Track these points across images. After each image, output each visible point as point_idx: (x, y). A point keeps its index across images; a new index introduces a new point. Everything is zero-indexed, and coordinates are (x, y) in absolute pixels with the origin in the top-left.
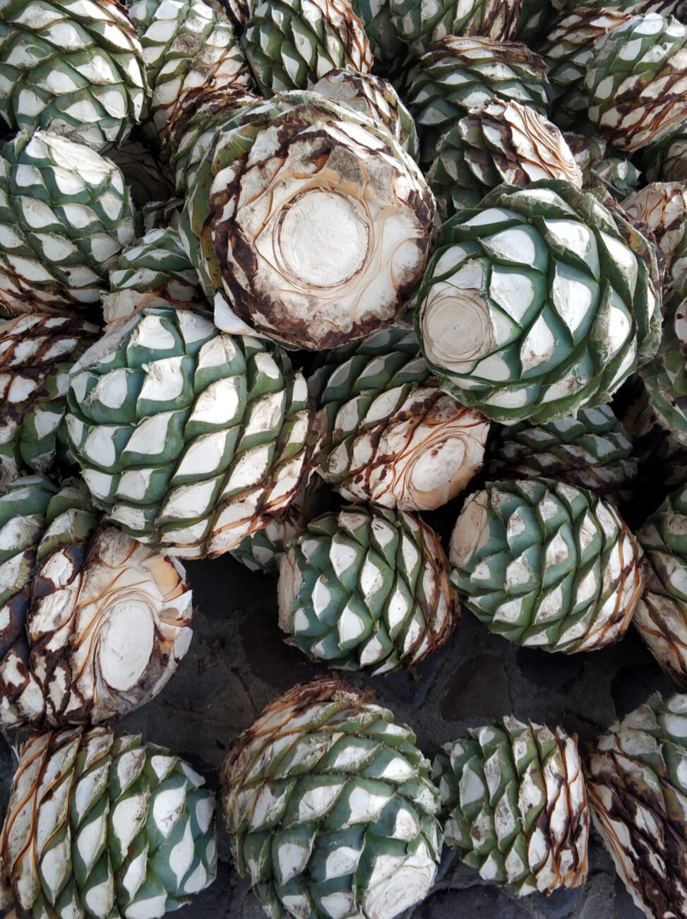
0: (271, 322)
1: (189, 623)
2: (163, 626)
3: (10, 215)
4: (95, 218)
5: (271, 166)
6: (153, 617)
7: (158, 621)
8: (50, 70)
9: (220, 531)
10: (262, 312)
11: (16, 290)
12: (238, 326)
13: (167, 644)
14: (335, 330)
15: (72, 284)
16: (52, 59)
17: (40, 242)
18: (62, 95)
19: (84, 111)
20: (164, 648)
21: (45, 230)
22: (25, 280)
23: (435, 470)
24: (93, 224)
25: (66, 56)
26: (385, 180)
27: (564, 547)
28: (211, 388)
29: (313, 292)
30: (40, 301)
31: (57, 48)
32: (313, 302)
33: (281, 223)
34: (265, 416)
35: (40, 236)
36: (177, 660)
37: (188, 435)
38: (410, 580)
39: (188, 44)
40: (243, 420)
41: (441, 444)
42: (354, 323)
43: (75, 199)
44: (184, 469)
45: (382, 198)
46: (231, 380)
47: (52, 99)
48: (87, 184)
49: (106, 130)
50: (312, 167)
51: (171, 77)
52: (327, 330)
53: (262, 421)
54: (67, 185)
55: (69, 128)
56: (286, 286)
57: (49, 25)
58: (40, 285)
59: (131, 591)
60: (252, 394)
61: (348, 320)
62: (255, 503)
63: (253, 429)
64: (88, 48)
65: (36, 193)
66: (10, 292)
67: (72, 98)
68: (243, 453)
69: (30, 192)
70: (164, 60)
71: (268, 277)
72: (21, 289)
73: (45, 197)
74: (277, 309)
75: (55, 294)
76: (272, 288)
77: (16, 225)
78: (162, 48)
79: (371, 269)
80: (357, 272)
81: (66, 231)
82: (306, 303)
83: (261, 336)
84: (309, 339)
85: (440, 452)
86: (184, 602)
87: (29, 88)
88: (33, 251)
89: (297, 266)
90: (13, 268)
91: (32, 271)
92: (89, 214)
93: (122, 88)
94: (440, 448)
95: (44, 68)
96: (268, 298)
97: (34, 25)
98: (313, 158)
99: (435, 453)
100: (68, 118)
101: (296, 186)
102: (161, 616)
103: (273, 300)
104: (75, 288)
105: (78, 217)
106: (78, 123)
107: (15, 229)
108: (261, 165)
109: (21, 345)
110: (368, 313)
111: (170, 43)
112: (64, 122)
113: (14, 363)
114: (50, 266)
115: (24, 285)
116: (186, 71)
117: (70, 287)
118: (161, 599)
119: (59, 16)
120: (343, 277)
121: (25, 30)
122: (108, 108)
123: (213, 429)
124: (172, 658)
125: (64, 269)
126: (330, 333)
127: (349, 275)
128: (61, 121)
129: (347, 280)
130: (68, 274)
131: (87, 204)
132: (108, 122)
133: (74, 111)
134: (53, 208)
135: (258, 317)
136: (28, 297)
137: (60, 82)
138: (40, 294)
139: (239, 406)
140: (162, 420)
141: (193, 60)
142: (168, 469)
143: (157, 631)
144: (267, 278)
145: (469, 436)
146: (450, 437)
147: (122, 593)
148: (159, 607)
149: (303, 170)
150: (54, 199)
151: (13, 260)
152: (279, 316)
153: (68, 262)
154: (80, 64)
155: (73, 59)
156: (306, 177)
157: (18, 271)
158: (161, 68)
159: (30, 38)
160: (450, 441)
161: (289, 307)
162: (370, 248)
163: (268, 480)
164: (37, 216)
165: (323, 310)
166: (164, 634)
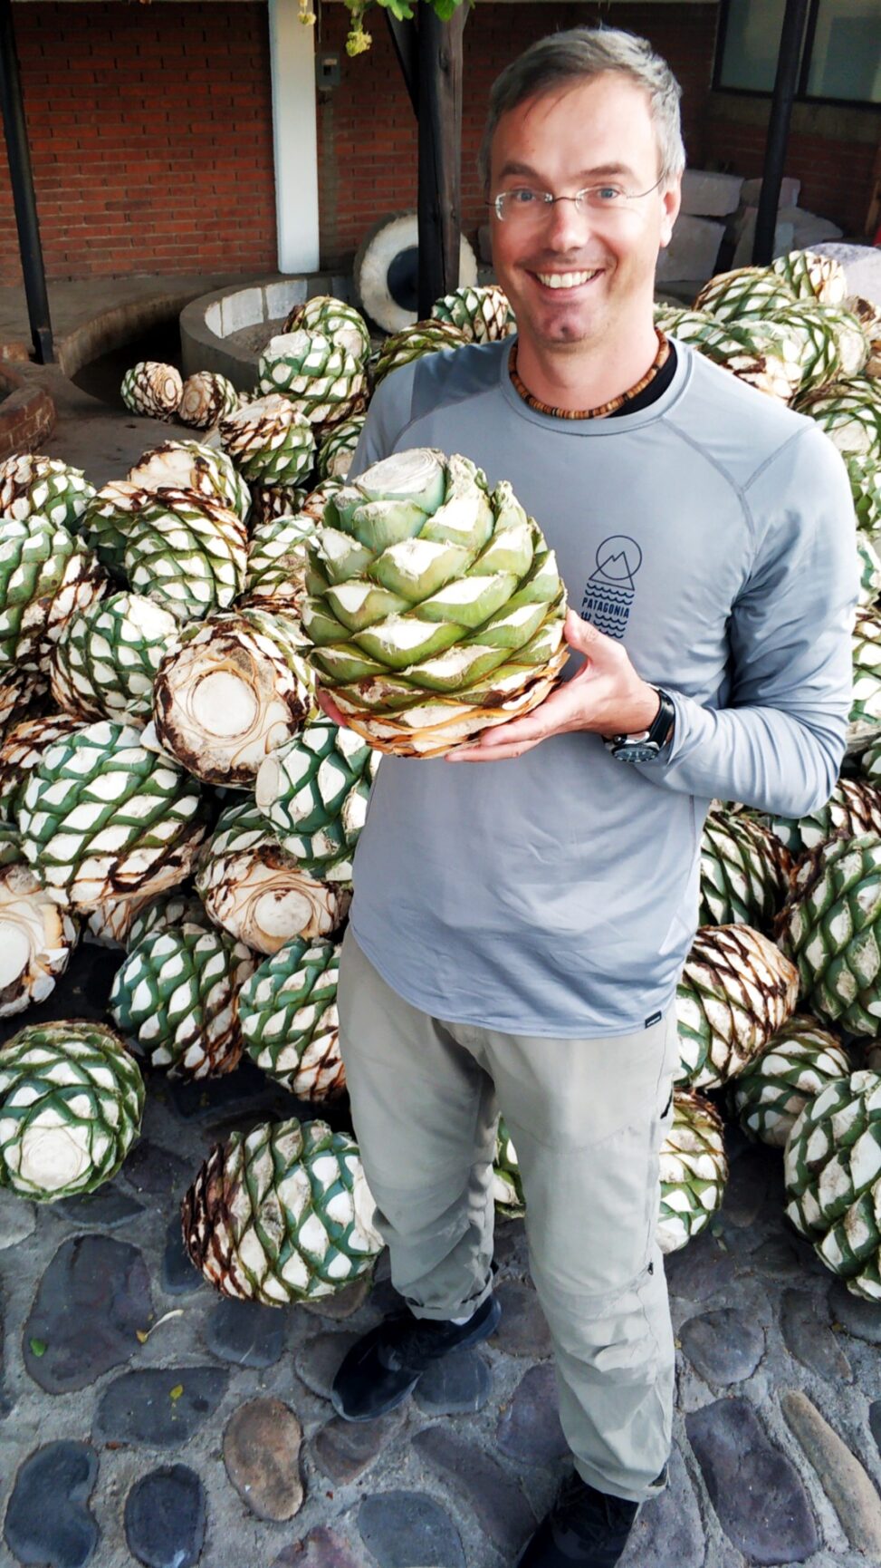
0: (174, 747)
1: (53, 974)
2: (34, 968)
3: (83, 643)
4: (139, 661)
5: (200, 649)
6: (30, 953)
7: (32, 960)
8: (160, 558)
9: (80, 881)
10: (169, 739)
11: (70, 696)
12: (155, 746)
13: (29, 979)
14: (217, 768)
15: (108, 703)
16: (163, 552)
17: (93, 667)
18: (162, 577)
19: (176, 590)
20: (25, 981)
21: (100, 659)
22: (77, 692)
23: (279, 917)
24: (136, 665)
25: (173, 552)
26: (269, 677)
27: (302, 981)
28: (109, 774)
29: (208, 736)
30: (84, 709)
31: (169, 546)
32: (205, 743)
33: (197, 684)
34: (141, 807)
35: (95, 662)
36: (31, 998)
37: (79, 797)
38: (203, 982)
39: (290, 563)
40: (120, 803)
41: (284, 892)
42: (231, 768)
43: (131, 645)
44: (68, 822)
45: (266, 688)
46: (127, 774)
47: (156, 579)
48: (143, 638)
49: (191, 608)
50: (222, 656)
51: (269, 582)
52: (212, 767)
53: (135, 809)
54: (128, 633)
55: (163, 599)
56: (188, 726)
57: (171, 531)
58: (85, 697)
59: (19, 921)
60: (139, 790)
61: (228, 764)
62: (108, 868)
63: (125, 811)
64: (192, 551)
65: (105, 633)
66: (66, 696)
67: (169, 580)
68: (110, 826)
69: (101, 632)
70: (268, 569)
71: (179, 715)
72: (73, 696)
73: (109, 637)
74: (179, 740)
75: (94, 706)
76: (178, 725)
77: (84, 651)
78: (270, 561)
79: (253, 734)
80: (243, 733)
81: (115, 665)
82: (201, 742)
83: (171, 758)
84: (198, 769)
85: (283, 899)
86: (58, 955)
87: (144, 566)
88: (87, 671)
89: (201, 717)
90: (72, 679)
91: (84, 686)
92: (136, 657)
93: (212, 581)
94: (284, 895)
95: (156, 556)
96: (173, 730)
97: (161, 528)
98: (225, 650)
99: (278, 899)
100: (163, 592)
101: (210, 665)
102: (36, 958)
103: (176, 732)
104: (110, 707)
105: (127, 657)
106: (169, 597)
107: (81, 654)
108: (195, 647)
109: (49, 731)
110: (243, 764)
111: (278, 558)
112: (160, 594)
113: (38, 741)
114: (95, 685)
115: (75, 694)
116: (281, 581)
117: (106, 705)
118: (43, 944)
119: (181, 526)
120: (233, 733)
121: (154, 529)
122: (194, 593)
123: (97, 800)
124: (27, 991)
125: (103, 690)
126: (214, 769)
127: (238, 732)
128: (158, 593)
129: (234, 737)
130: (106, 694)
131: (138, 651)
132: (193, 601)
133: (168, 588)
134: (111, 647)
135: (166, 741)
136: (74, 702)
137: (163, 567)
138: (84, 703)
139: (124, 793)
140: (70, 783)
141: (289, 575)
142: (59, 818)
143: (27, 967)
144: (176, 717)
145: (314, 897)
146: (294, 889)
147: (12, 917)
148: (39, 950)
149: (216, 656)
150: (115, 640)
151: (74, 674)
152: (179, 745)
153: (109, 686)
154: (181, 559)
155: (178, 555)
156: (217, 661)
157: (75, 682)
158: (264, 574)
159: (155, 535)
160: (292, 893)
161: (187, 741)
162: (256, 720)
163: (123, 854)
164: (99, 648)
165: (211, 750)
166: (31, 971)
